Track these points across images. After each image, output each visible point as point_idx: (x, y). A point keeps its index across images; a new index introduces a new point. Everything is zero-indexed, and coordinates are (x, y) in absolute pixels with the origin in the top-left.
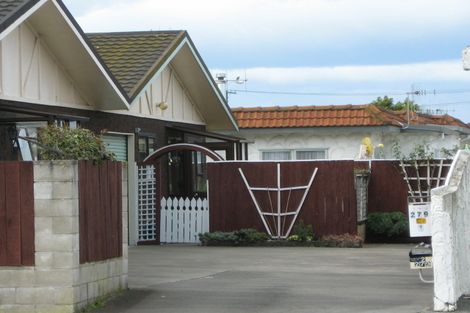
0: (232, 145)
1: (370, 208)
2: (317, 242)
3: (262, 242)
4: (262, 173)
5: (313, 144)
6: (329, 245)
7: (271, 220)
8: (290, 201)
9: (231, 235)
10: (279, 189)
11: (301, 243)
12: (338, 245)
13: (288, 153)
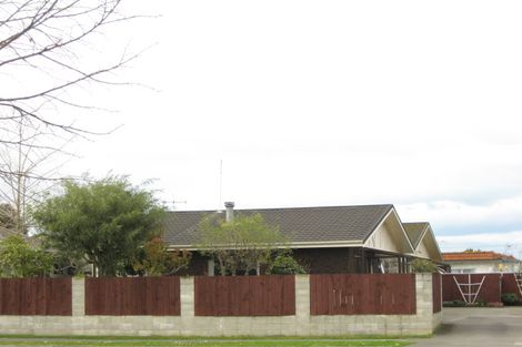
0: (447, 267)
1: (503, 292)
2: (486, 306)
3: (463, 305)
4: (462, 278)
5: (470, 267)
6: (491, 306)
7: (467, 297)
8: (474, 289)
9: (451, 303)
10: (470, 284)
11: (479, 306)
12: (494, 306)
13: (459, 271)
